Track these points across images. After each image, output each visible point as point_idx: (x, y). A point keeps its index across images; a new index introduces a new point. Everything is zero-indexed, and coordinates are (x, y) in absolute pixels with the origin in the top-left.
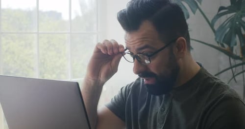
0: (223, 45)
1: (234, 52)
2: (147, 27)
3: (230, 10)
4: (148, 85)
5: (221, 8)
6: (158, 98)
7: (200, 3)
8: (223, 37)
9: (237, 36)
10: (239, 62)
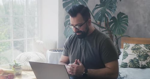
0: (96, 22)
1: (102, 25)
2: (79, 16)
3: (101, 6)
4: (78, 35)
5: (97, 5)
6: (79, 39)
7: (87, 3)
8: (98, 18)
9: (104, 18)
10: (104, 29)
